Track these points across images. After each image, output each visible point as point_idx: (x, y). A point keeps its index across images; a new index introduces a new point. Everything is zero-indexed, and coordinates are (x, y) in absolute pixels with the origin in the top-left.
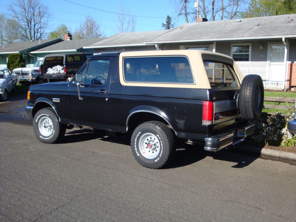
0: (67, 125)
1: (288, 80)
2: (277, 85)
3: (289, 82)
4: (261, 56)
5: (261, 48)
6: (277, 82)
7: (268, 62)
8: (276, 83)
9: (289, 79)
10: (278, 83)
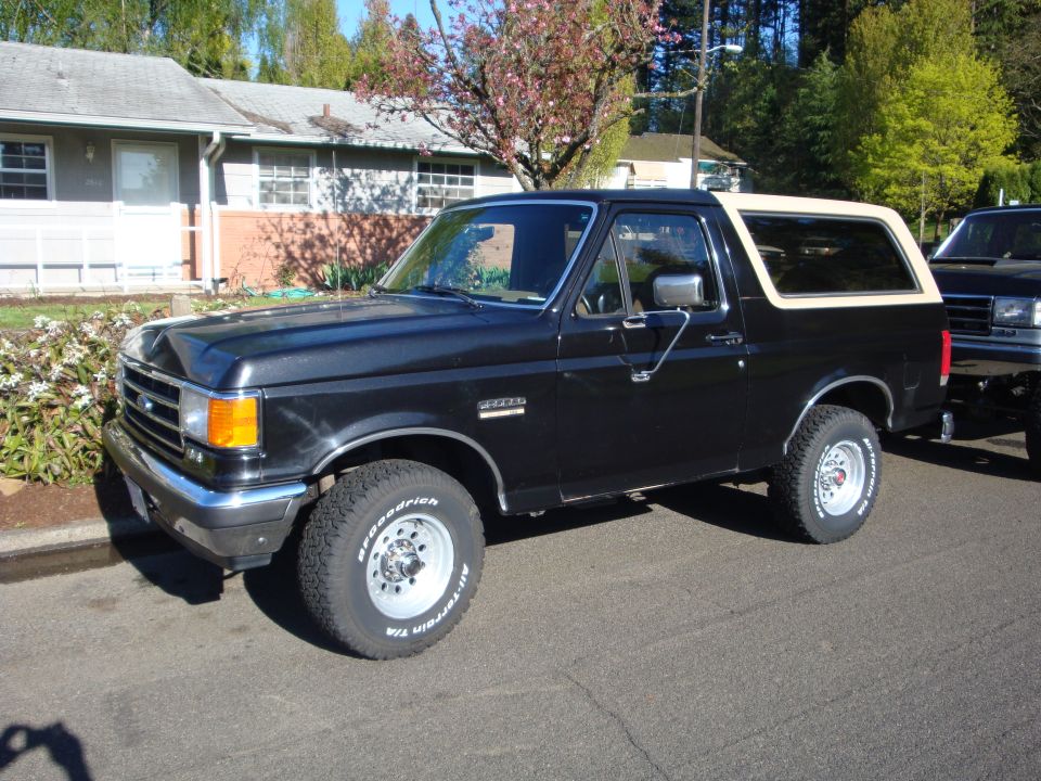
0: (533, 514)
1: (186, 262)
2: (154, 280)
3: (189, 266)
4: (91, 182)
5: (90, 156)
6: (153, 268)
7: (117, 205)
8: (151, 271)
9: (188, 258)
10: (157, 271)
